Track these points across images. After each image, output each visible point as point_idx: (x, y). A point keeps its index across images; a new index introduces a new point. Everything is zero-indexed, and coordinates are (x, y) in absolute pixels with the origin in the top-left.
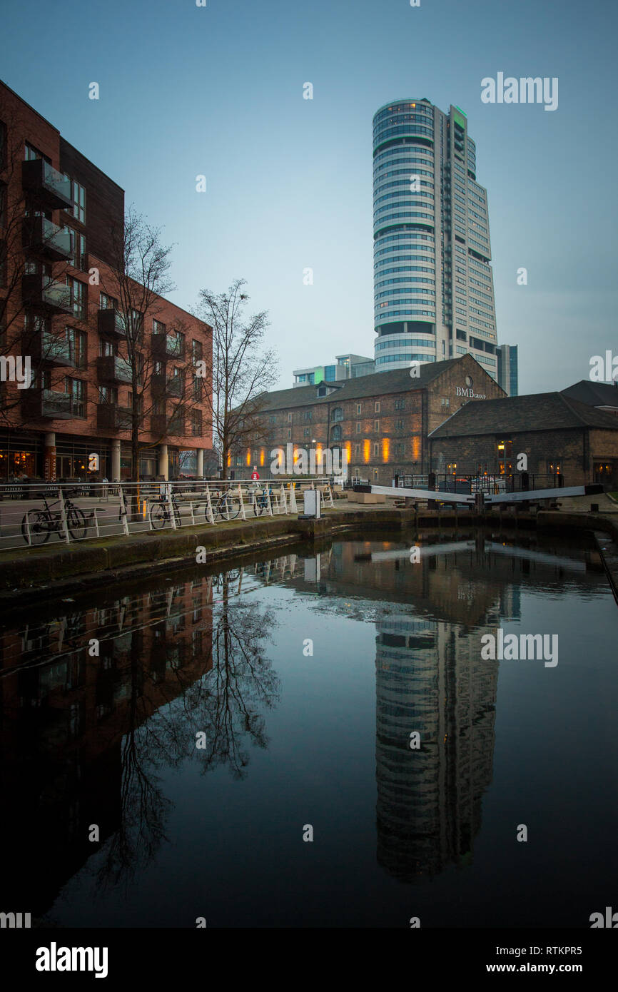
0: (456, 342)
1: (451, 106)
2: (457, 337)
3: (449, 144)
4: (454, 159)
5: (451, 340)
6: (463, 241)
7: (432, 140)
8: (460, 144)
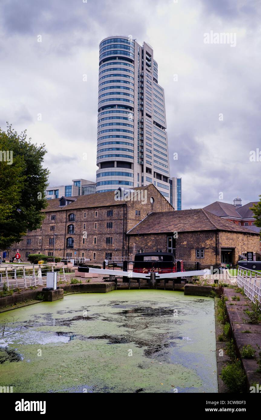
0: (146, 175)
1: (144, 42)
2: (147, 172)
3: (143, 62)
4: (145, 71)
5: (143, 173)
6: (150, 117)
7: (133, 59)
8: (149, 63)
